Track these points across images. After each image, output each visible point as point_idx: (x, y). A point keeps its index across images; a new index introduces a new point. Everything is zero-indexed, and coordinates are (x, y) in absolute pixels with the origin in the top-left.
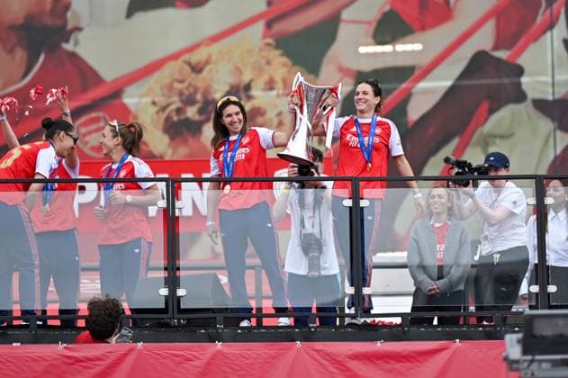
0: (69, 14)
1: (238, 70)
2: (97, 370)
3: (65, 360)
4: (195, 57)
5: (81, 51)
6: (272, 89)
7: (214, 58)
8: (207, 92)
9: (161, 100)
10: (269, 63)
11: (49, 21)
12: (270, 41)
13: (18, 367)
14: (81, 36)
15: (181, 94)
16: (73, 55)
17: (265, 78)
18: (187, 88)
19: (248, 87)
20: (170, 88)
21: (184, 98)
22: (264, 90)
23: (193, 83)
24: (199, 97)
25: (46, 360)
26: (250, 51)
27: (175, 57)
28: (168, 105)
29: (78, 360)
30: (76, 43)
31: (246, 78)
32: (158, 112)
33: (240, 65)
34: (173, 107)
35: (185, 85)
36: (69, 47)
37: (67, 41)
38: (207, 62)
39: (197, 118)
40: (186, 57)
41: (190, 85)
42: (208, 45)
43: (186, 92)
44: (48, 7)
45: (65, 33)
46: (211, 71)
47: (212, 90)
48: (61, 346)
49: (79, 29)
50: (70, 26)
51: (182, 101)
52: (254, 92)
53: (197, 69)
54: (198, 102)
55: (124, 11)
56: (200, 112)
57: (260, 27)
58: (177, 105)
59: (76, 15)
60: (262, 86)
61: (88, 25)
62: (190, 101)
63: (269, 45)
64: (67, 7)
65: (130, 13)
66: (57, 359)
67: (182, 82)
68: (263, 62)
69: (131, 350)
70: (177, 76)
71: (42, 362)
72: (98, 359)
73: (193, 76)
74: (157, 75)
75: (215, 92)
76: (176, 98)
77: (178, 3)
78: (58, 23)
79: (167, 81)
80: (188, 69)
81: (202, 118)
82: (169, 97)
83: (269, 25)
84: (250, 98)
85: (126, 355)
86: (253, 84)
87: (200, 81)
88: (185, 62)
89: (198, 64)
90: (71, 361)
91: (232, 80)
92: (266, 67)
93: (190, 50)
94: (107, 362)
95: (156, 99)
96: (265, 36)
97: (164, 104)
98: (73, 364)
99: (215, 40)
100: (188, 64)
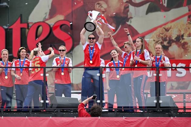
0: (129, 13)
1: (180, 31)
2: (135, 125)
3: (125, 122)
4: (167, 27)
5: (132, 24)
6: (190, 36)
7: (172, 27)
8: (170, 37)
9: (156, 39)
10: (189, 28)
11: (122, 15)
12: (189, 22)
13: (111, 124)
14: (132, 20)
15: (162, 38)
16: (130, 26)
17: (188, 33)
18: (164, 36)
19: (183, 36)
20: (159, 36)
21: (163, 39)
22: (187, 37)
23: (166, 34)
24: (168, 39)
25: (120, 122)
26: (183, 25)
27: (161, 26)
28: (158, 41)
29: (129, 122)
30: (131, 22)
31: (182, 33)
32: (155, 43)
33: (180, 29)
34: (160, 42)
35: (164, 35)
36: (128, 23)
37: (128, 21)
38: (170, 28)
39: (167, 45)
40: (164, 26)
41: (165, 35)
42: (171, 23)
43: (164, 37)
45: (127, 19)
46: (171, 30)
47: (172, 37)
48: (124, 118)
49: (132, 18)
50: (129, 17)
51: (162, 40)
52: (184, 37)
53: (167, 30)
54: (168, 40)
56: (168, 43)
57: (186, 17)
58: (161, 41)
59: (131, 14)
60: (187, 36)
61: (134, 17)
62: (165, 40)
63: (189, 23)
64: (128, 11)
65: (147, 13)
66: (122, 122)
67: (162, 34)
68: (187, 28)
69: (145, 119)
70: (161, 32)
71: (118, 123)
72: (135, 122)
73: (166, 32)
74: (155, 32)
75: (173, 37)
76: (161, 39)
77: (162, 10)
78: (125, 16)
79: (158, 34)
80: (164, 30)
81: (169, 45)
82: (159, 39)
83: (189, 17)
84: (183, 39)
85: (144, 121)
86: (184, 35)
87: (168, 34)
88: (163, 28)
89: (167, 28)
90: (127, 122)
91: (178, 33)
92: (188, 30)
93: (165, 24)
94: (138, 123)
95: (155, 39)
96: (188, 21)
97: (157, 41)
98: (127, 123)
99: (173, 21)
100: (165, 29)
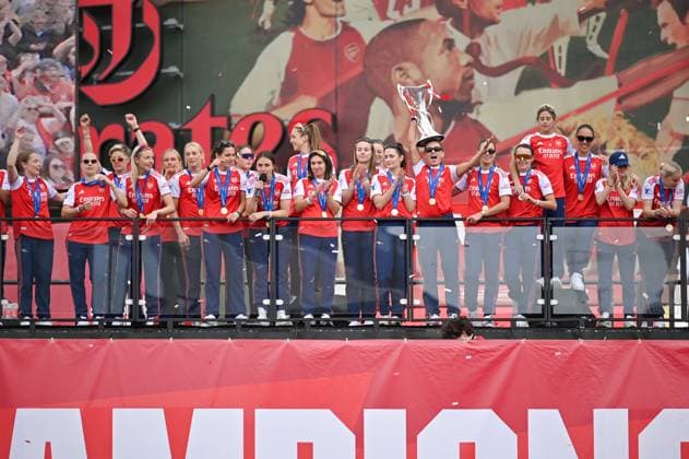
0: (473, 92)
2: (490, 359)
3: (468, 351)
4: (565, 124)
5: (481, 119)
6: (621, 148)
10: (619, 129)
11: (458, 97)
12: (620, 112)
13: (434, 357)
14: (482, 108)
16: (476, 122)
17: (616, 140)
19: (603, 147)
22: (616, 149)
26: (605, 120)
29: (479, 352)
30: (478, 113)
31: (602, 140)
33: (598, 131)
36: (472, 116)
37: (471, 111)
38: (574, 128)
40: (558, 124)
44: (457, 87)
45: (469, 106)
49: (481, 103)
50: (473, 101)
52: (608, 151)
53: (566, 133)
55: (513, 91)
57: (613, 101)
59: (479, 94)
60: (615, 146)
61: (487, 100)
63: (620, 115)
64: (472, 87)
65: (517, 92)
66: (461, 351)
68: (615, 128)
69: (518, 344)
71: (452, 353)
72: (493, 351)
77: (552, 84)
78: (465, 98)
80: (560, 132)
83: (619, 101)
85: (513, 348)
86: (607, 145)
88: (557, 128)
89: (567, 129)
90: (473, 352)
92: (617, 132)
93: (561, 119)
94: (498, 353)
96: (616, 110)
99: (579, 111)
100: (561, 129)
